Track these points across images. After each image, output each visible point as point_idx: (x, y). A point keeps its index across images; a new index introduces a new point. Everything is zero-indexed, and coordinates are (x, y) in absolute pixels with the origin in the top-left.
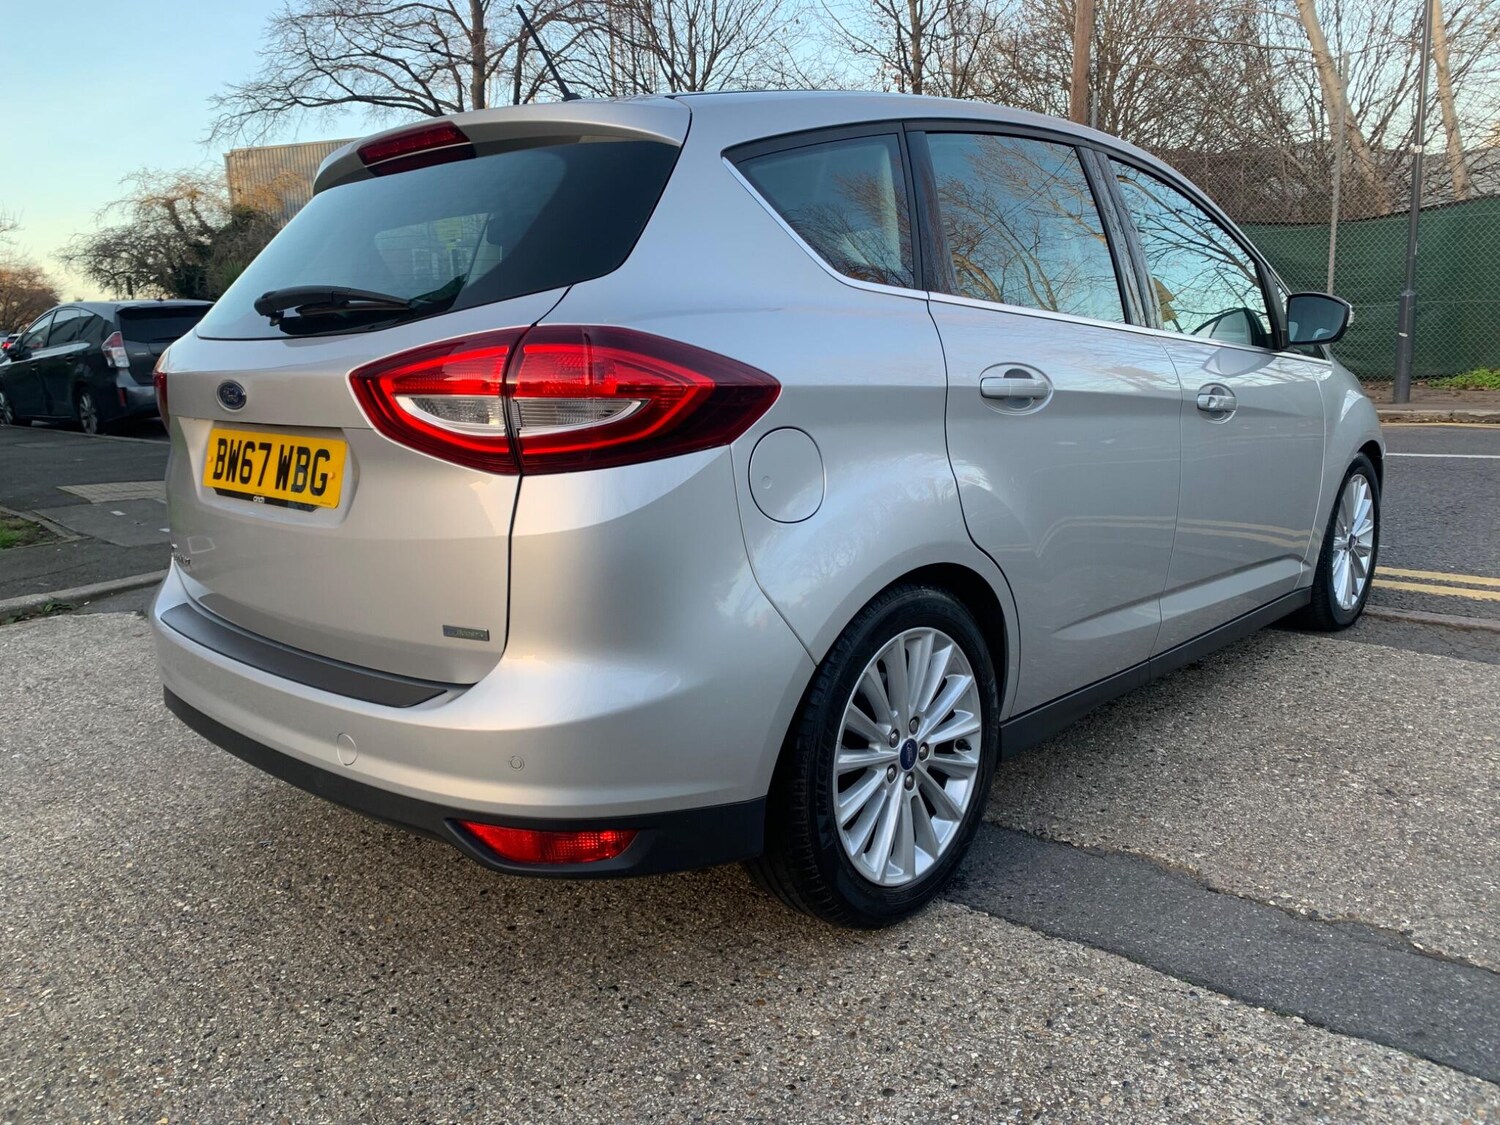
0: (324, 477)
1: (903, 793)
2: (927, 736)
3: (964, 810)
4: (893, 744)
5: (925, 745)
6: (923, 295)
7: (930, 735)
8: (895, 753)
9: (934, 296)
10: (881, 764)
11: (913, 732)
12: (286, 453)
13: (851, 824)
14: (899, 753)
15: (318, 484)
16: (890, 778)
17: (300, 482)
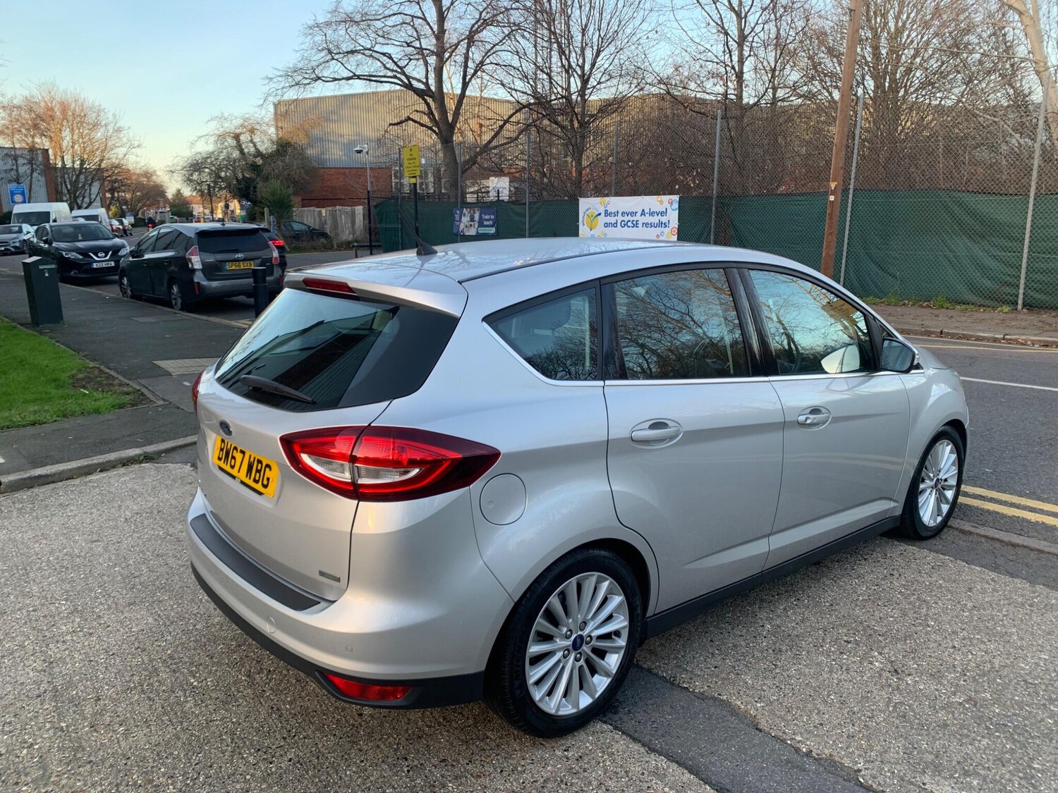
0: (268, 479)
1: (573, 664)
2: (592, 631)
3: (614, 672)
4: (567, 637)
5: (590, 636)
6: (601, 383)
7: (593, 630)
8: (569, 643)
9: (608, 382)
10: (559, 650)
11: (581, 630)
12: (252, 460)
13: (538, 683)
14: (571, 643)
15: (265, 482)
16: (565, 656)
17: (257, 478)
